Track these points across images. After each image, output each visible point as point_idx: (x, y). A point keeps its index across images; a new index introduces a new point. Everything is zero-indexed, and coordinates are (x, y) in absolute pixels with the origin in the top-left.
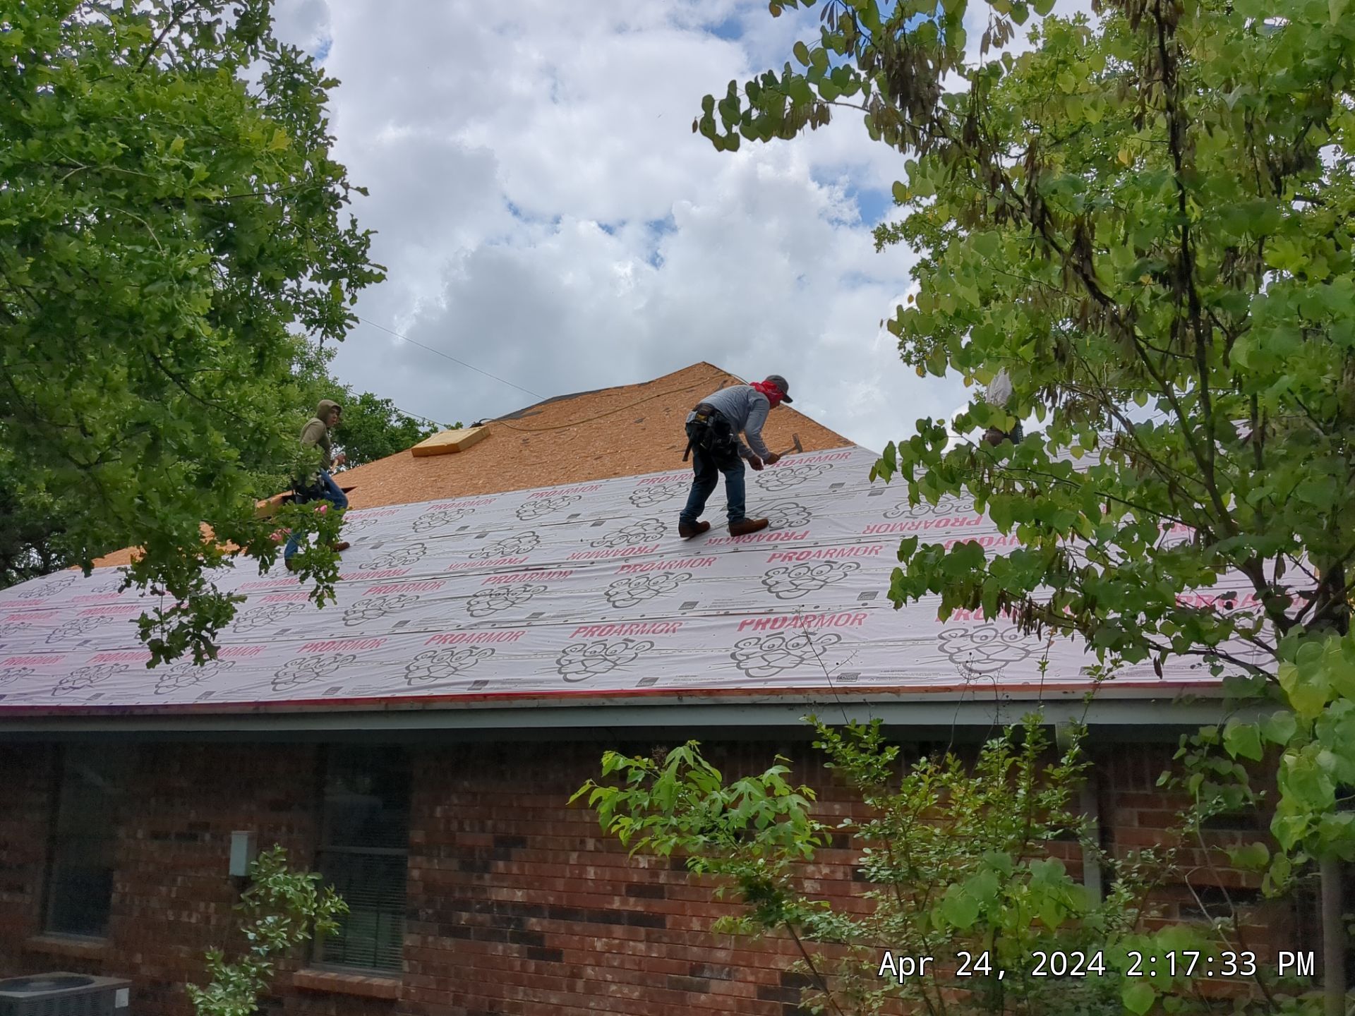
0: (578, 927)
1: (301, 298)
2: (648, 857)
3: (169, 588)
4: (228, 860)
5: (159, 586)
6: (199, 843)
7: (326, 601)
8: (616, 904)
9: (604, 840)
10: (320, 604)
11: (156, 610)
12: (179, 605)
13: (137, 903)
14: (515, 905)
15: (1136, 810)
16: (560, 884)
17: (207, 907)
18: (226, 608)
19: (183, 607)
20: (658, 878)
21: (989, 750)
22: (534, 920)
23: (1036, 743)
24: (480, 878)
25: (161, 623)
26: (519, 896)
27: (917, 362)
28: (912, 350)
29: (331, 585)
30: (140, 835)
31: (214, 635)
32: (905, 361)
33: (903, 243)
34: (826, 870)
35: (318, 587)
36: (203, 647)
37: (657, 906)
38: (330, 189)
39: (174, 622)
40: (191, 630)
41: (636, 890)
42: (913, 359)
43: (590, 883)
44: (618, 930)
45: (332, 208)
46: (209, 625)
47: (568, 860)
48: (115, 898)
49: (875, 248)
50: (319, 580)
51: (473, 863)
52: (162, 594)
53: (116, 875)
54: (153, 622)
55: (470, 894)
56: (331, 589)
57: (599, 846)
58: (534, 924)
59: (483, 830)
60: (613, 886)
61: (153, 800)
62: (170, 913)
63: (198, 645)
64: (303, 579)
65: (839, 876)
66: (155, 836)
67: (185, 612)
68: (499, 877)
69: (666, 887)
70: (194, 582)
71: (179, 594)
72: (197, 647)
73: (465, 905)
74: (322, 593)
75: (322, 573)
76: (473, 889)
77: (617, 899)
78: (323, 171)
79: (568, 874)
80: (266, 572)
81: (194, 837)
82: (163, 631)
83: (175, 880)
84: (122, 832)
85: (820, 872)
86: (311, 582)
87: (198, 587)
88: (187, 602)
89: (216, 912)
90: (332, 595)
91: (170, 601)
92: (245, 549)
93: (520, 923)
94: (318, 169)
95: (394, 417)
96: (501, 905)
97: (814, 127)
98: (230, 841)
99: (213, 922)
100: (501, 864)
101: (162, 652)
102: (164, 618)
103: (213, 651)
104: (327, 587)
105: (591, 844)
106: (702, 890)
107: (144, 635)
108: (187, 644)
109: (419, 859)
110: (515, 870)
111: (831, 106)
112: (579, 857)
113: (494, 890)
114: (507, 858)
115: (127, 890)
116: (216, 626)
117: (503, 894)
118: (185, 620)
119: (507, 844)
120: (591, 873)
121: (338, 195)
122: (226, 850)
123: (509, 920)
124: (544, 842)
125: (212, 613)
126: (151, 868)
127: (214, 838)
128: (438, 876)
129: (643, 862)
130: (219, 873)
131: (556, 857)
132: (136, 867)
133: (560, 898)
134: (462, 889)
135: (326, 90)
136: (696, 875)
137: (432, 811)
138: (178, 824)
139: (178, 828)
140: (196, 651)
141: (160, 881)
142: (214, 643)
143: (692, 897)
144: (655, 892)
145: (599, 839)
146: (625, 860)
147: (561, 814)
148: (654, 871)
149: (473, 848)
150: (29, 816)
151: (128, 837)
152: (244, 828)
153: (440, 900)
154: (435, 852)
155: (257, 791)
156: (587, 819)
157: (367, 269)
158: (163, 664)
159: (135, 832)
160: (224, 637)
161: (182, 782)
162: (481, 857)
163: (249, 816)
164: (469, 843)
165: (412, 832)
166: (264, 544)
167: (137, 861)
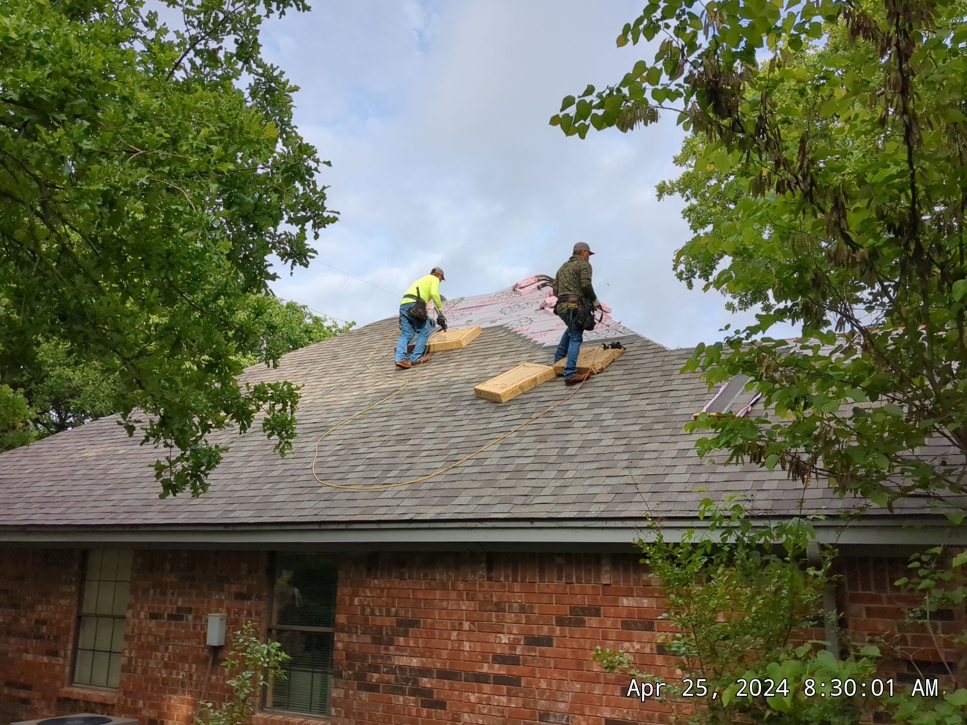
0: (457, 685)
1: (277, 238)
2: (508, 636)
3: (177, 443)
4: (205, 635)
5: (169, 441)
6: (184, 622)
7: (286, 451)
8: (485, 669)
9: (476, 623)
10: (282, 454)
11: (167, 458)
12: (182, 455)
13: (140, 664)
14: (412, 669)
15: (863, 605)
16: (445, 654)
17: (190, 668)
18: (215, 456)
19: (186, 456)
20: (515, 651)
22: (425, 680)
24: (387, 649)
25: (170, 467)
26: (415, 662)
27: (687, 279)
28: (684, 270)
29: (289, 440)
30: (142, 615)
31: (206, 475)
32: (678, 277)
33: (677, 195)
34: (637, 646)
35: (281, 443)
36: (198, 483)
37: (515, 671)
38: (306, 164)
39: (179, 467)
40: (190, 472)
41: (499, 659)
42: (684, 276)
43: (466, 654)
44: (487, 688)
45: (307, 177)
46: (203, 468)
47: (450, 636)
48: (124, 661)
49: (657, 198)
50: (281, 437)
51: (380, 638)
52: (171, 447)
54: (165, 467)
55: (379, 661)
56: (290, 444)
57: (473, 627)
58: (425, 682)
59: (388, 615)
60: (482, 656)
61: (151, 591)
62: (163, 671)
63: (195, 483)
64: (269, 436)
65: (648, 650)
66: (153, 616)
67: (187, 460)
68: (399, 648)
69: (521, 657)
70: (194, 438)
71: (183, 448)
72: (194, 485)
73: (375, 668)
74: (284, 447)
75: (284, 433)
76: (382, 657)
77: (486, 665)
78: (301, 151)
79: (450, 647)
80: (245, 432)
81: (181, 618)
82: (172, 473)
83: (167, 649)
84: (128, 614)
85: (633, 648)
86: (276, 438)
87: (196, 442)
88: (188, 453)
89: (197, 670)
90: (290, 447)
91: (177, 452)
92: (230, 416)
93: (416, 682)
94: (297, 150)
96: (402, 669)
97: (646, 124)
98: (207, 621)
99: (194, 678)
100: (401, 639)
101: (170, 488)
102: (172, 463)
103: (204, 487)
104: (287, 442)
105: (466, 626)
106: (547, 659)
107: (158, 476)
108: (187, 482)
109: (342, 635)
110: (412, 644)
111: (660, 108)
112: (458, 635)
113: (396, 657)
114: (406, 635)
115: (133, 655)
116: (208, 468)
117: (403, 661)
118: (186, 464)
119: (406, 625)
120: (467, 646)
121: (310, 168)
122: (204, 627)
123: (407, 680)
124: (433, 624)
125: (204, 461)
126: (150, 639)
127: (195, 618)
128: (356, 647)
129: (504, 639)
130: (199, 643)
131: (441, 635)
132: (139, 639)
133: (445, 664)
134: (373, 657)
135: (290, 94)
136: (543, 648)
137: (352, 601)
138: (169, 608)
139: (169, 611)
140: (194, 487)
141: (156, 648)
142: (206, 482)
143: (540, 664)
144: (513, 660)
145: (473, 622)
146: (491, 638)
147: (445, 604)
148: (512, 645)
149: (381, 627)
150: (62, 602)
151: (133, 616)
152: (217, 611)
153: (358, 664)
154: (354, 630)
155: (226, 586)
156: (464, 608)
157: (325, 214)
158: (171, 496)
159: (139, 614)
160: (214, 477)
161: (172, 578)
162: (387, 634)
163: (220, 603)
164: (378, 624)
165: (337, 616)
166: (244, 412)
167: (140, 634)
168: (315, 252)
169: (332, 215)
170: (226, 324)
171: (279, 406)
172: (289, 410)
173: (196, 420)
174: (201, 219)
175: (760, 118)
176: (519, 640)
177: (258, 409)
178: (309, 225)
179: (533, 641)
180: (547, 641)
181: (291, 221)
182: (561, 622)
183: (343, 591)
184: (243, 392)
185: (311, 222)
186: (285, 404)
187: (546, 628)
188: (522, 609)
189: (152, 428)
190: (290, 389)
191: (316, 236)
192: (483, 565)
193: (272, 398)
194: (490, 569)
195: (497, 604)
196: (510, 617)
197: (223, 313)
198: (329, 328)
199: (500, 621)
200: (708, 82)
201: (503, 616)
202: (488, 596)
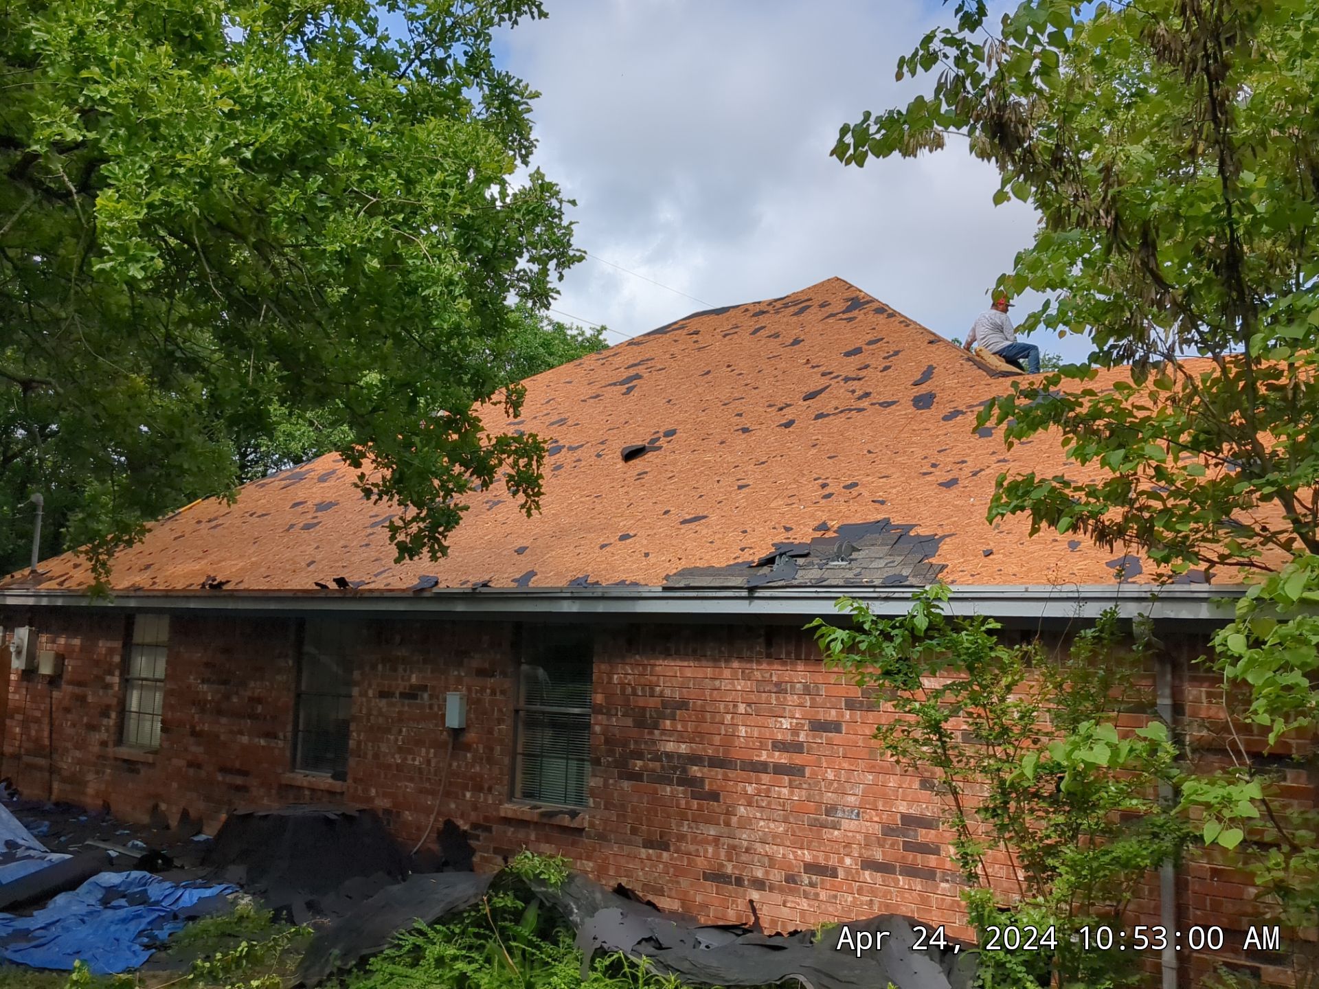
0: (731, 774)
1: (516, 275)
2: (790, 720)
3: (412, 501)
4: (443, 716)
5: (404, 499)
6: (419, 701)
7: (534, 512)
8: (764, 757)
9: (753, 705)
10: (529, 515)
11: (401, 518)
12: (418, 514)
13: (370, 748)
14: (680, 756)
15: (1204, 689)
16: (717, 740)
17: (428, 753)
18: (454, 516)
19: (422, 515)
20: (798, 737)
21: (1082, 638)
22: (695, 768)
23: (1112, 634)
24: (651, 733)
25: (405, 528)
26: (683, 748)
29: (536, 499)
30: (370, 693)
31: (445, 537)
35: (527, 501)
36: (436, 546)
37: (798, 759)
38: (549, 205)
39: (414, 528)
40: (427, 533)
41: (780, 746)
43: (742, 740)
44: (765, 778)
45: (550, 218)
46: (441, 529)
47: (723, 719)
48: (352, 744)
50: (528, 495)
51: (643, 721)
52: (406, 505)
53: (353, 726)
54: (399, 528)
55: (643, 747)
56: (537, 503)
57: (749, 710)
58: (695, 771)
59: (652, 695)
60: (760, 742)
61: (380, 667)
62: (397, 756)
63: (433, 545)
64: (514, 494)
66: (383, 695)
67: (423, 520)
68: (666, 732)
69: (805, 744)
70: (430, 496)
71: (419, 505)
72: (432, 547)
73: (640, 756)
74: (530, 506)
75: (529, 490)
76: (646, 743)
77: (764, 753)
78: (543, 190)
79: (723, 732)
80: (487, 489)
81: (414, 697)
82: (407, 534)
83: (400, 731)
84: (355, 691)
86: (521, 498)
88: (424, 511)
89: (435, 755)
90: (538, 508)
91: (412, 511)
92: (470, 470)
93: (684, 771)
95: (546, 322)
96: (669, 756)
97: (931, 151)
98: (445, 700)
99: (433, 764)
100: (668, 722)
101: (407, 551)
102: (407, 524)
103: (444, 550)
104: (534, 501)
105: (742, 708)
106: (835, 747)
107: (392, 538)
108: (424, 545)
109: (600, 717)
110: (679, 727)
111: (945, 134)
112: (732, 718)
113: (662, 743)
114: (673, 718)
115: (361, 737)
116: (447, 530)
117: (670, 747)
118: (422, 525)
119: (673, 707)
120: (742, 731)
121: (554, 208)
122: (442, 707)
123: (675, 768)
124: (703, 706)
125: (443, 520)
126: (381, 720)
127: (431, 697)
128: (616, 731)
129: (786, 724)
130: (436, 725)
131: (713, 718)
132: (368, 720)
133: (718, 751)
134: (636, 742)
135: (529, 101)
136: (830, 735)
137: (611, 679)
138: (400, 686)
139: (401, 689)
140: (432, 550)
141: (388, 731)
142: (446, 544)
143: (827, 753)
144: (797, 747)
145: (749, 704)
146: (771, 722)
147: (717, 683)
148: (795, 731)
149: (644, 709)
150: (279, 678)
151: (361, 695)
152: (456, 690)
153: (619, 750)
154: (613, 712)
155: (466, 660)
156: (739, 688)
157: (571, 253)
158: (407, 560)
159: (366, 692)
160: (453, 539)
161: (402, 652)
162: (651, 717)
163: (459, 680)
164: (641, 704)
165: (594, 695)
166: (485, 468)
167: (369, 714)
168: (558, 292)
169: (578, 254)
170: (461, 367)
171: (522, 462)
172: (535, 467)
173: (436, 483)
174: (439, 274)
175: (1057, 145)
176: (803, 725)
177: (500, 464)
178: (552, 264)
179: (819, 726)
180: (835, 727)
181: (532, 260)
182: (851, 705)
183: (599, 669)
184: (484, 443)
185: (555, 261)
186: (531, 459)
187: (833, 712)
188: (807, 690)
189: (384, 485)
190: (535, 441)
191: (561, 278)
192: (761, 640)
193: (515, 452)
194: (769, 643)
195: (777, 684)
196: (792, 699)
197: (457, 355)
198: (573, 337)
199: (782, 704)
200: (992, 116)
201: (785, 698)
202: (767, 675)
